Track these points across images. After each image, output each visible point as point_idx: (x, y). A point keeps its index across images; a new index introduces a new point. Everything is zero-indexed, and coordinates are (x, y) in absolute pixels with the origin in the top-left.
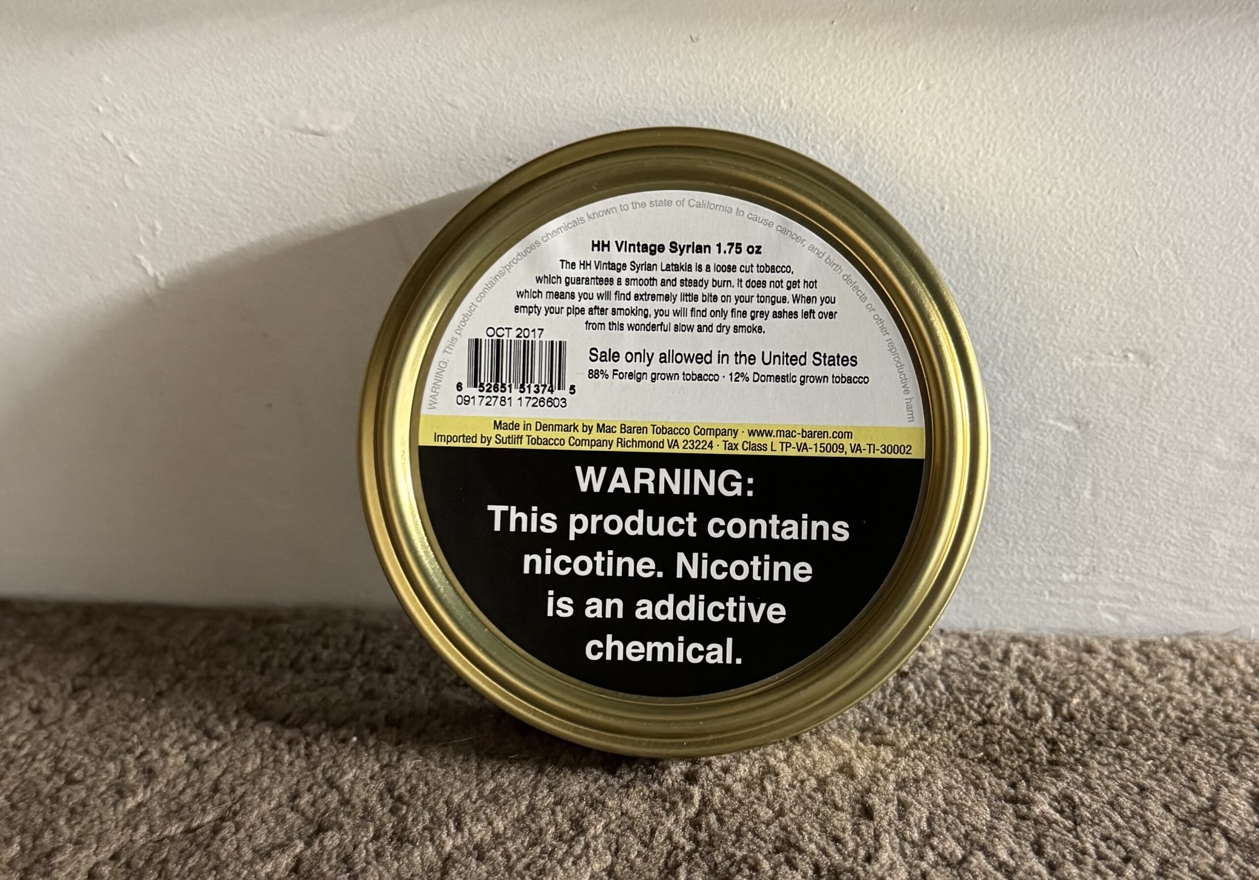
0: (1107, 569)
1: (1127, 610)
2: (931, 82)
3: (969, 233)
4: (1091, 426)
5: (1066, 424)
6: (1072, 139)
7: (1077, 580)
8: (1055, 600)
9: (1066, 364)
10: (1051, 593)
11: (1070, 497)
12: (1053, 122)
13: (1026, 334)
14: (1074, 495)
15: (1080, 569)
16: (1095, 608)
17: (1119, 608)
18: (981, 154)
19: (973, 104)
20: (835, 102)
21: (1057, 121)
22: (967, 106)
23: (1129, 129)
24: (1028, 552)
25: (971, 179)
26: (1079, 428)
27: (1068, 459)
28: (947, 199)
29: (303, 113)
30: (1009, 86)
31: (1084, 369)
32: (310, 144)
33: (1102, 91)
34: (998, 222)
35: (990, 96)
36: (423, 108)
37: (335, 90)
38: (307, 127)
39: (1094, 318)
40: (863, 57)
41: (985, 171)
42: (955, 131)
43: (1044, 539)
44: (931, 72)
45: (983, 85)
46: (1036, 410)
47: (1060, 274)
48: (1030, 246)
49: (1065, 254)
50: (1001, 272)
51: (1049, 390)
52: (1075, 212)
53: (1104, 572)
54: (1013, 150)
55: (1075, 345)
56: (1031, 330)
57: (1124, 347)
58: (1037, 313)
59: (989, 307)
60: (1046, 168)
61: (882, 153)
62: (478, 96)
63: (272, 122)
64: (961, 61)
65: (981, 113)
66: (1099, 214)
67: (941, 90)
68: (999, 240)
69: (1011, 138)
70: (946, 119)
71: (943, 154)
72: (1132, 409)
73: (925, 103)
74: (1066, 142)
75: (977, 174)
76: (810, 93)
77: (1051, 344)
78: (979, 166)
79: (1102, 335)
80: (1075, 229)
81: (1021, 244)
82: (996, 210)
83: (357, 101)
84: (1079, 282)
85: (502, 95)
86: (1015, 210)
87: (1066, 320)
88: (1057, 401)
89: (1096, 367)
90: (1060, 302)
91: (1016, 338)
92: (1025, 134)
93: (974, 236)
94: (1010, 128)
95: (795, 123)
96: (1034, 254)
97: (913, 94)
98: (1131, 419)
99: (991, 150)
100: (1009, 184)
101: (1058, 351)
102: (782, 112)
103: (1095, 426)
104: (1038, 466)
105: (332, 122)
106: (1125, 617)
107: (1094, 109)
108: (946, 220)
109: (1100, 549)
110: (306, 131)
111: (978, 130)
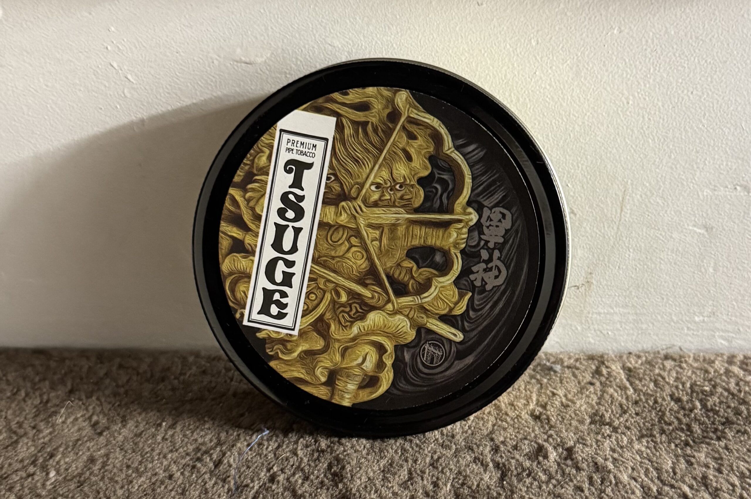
0: (721, 313)
1: (733, 337)
2: (623, 28)
3: (643, 117)
4: (714, 230)
5: (700, 229)
6: (706, 61)
7: (704, 320)
8: (690, 333)
9: (700, 193)
10: (688, 328)
11: (701, 271)
12: (695, 52)
13: (677, 177)
14: (703, 270)
15: (705, 314)
16: (714, 336)
17: (729, 336)
18: (651, 71)
19: (647, 41)
20: (565, 40)
21: (697, 51)
22: (644, 43)
23: (739, 56)
24: (675, 305)
25: (645, 85)
26: (707, 231)
27: (700, 249)
28: (631, 97)
29: (239, 50)
30: (669, 30)
31: (711, 197)
32: (242, 69)
33: (724, 32)
34: (661, 111)
35: (658, 36)
36: (313, 47)
37: (258, 36)
38: (241, 59)
39: (717, 167)
40: (582, 14)
41: (654, 81)
42: (636, 58)
43: (684, 297)
44: (623, 22)
45: (653, 30)
46: (682, 221)
47: (698, 141)
48: (680, 124)
49: (701, 129)
50: (662, 140)
51: (690, 209)
52: (707, 105)
53: (720, 315)
54: (671, 68)
55: (706, 182)
56: (680, 174)
57: (735, 183)
58: (683, 164)
59: (655, 161)
60: (690, 79)
61: (592, 71)
62: (347, 40)
63: (219, 56)
64: (640, 16)
65: (652, 46)
66: (721, 105)
67: (628, 34)
68: (661, 121)
69: (670, 61)
70: (631, 50)
71: (629, 70)
72: (739, 219)
73: (618, 41)
74: (702, 63)
75: (649, 82)
76: (549, 36)
77: (692, 182)
78: (650, 78)
79: (722, 176)
80: (707, 115)
81: (674, 124)
82: (660, 104)
83: (272, 43)
84: (709, 145)
85: (362, 39)
86: (671, 103)
87: (701, 168)
88: (695, 215)
89: (718, 195)
90: (697, 157)
91: (670, 179)
92: (678, 59)
93: (647, 119)
94: (669, 55)
95: (540, 53)
96: (682, 130)
97: (611, 35)
98: (738, 225)
99: (657, 68)
100: (668, 88)
101: (696, 186)
102: (532, 47)
103: (717, 229)
104: (682, 254)
105: (257, 56)
106: (732, 342)
107: (719, 43)
108: (630, 109)
109: (718, 302)
110: (241, 62)
111: (650, 56)
